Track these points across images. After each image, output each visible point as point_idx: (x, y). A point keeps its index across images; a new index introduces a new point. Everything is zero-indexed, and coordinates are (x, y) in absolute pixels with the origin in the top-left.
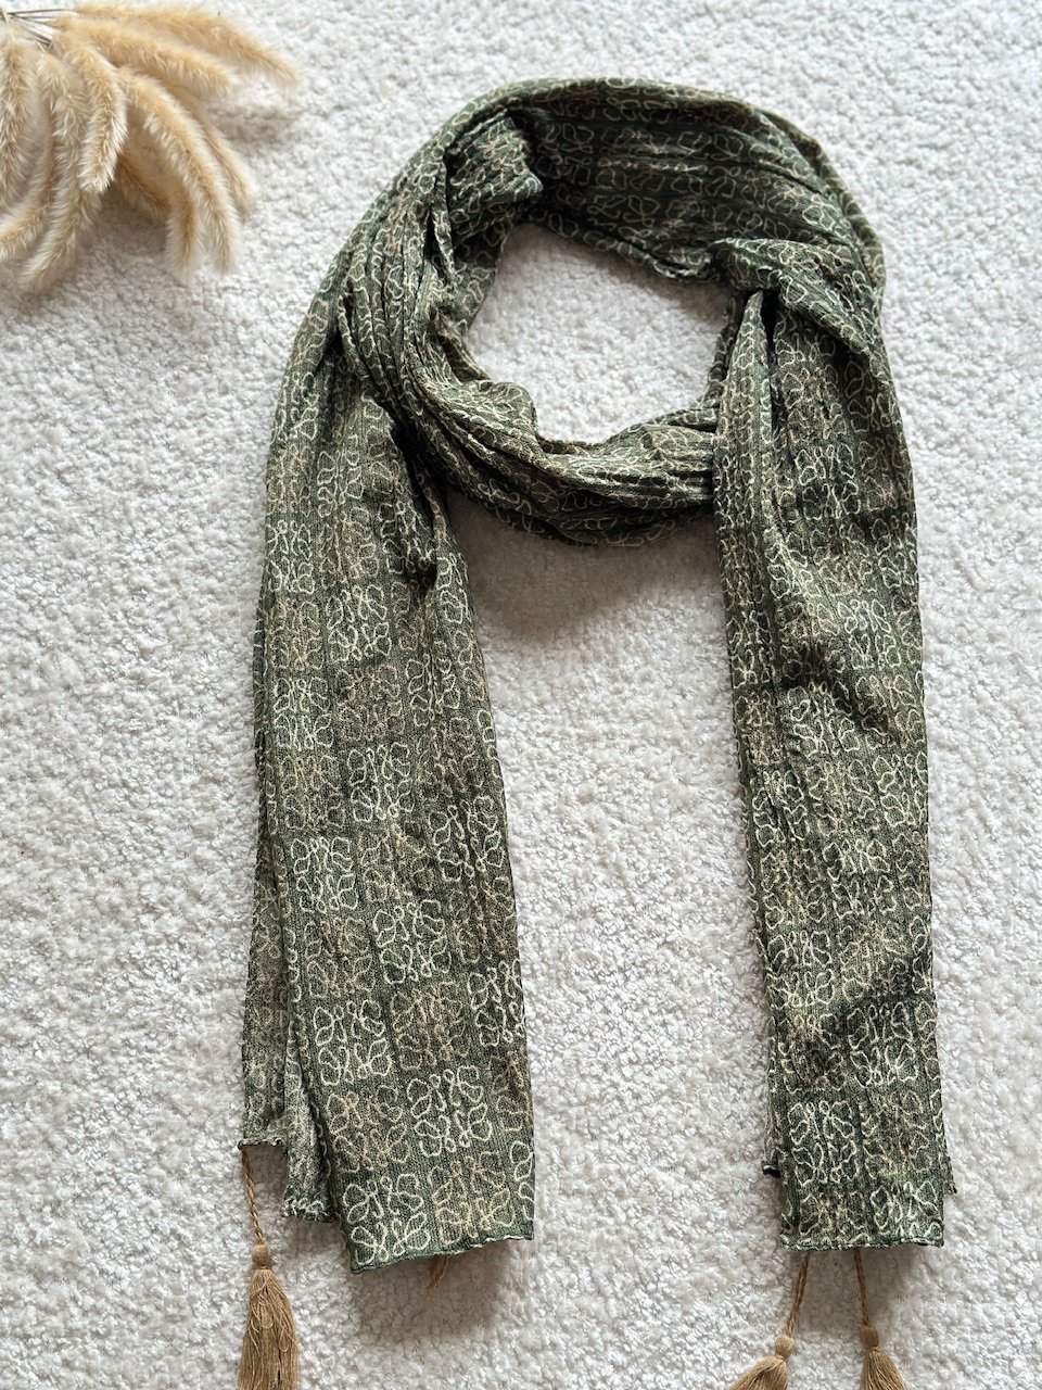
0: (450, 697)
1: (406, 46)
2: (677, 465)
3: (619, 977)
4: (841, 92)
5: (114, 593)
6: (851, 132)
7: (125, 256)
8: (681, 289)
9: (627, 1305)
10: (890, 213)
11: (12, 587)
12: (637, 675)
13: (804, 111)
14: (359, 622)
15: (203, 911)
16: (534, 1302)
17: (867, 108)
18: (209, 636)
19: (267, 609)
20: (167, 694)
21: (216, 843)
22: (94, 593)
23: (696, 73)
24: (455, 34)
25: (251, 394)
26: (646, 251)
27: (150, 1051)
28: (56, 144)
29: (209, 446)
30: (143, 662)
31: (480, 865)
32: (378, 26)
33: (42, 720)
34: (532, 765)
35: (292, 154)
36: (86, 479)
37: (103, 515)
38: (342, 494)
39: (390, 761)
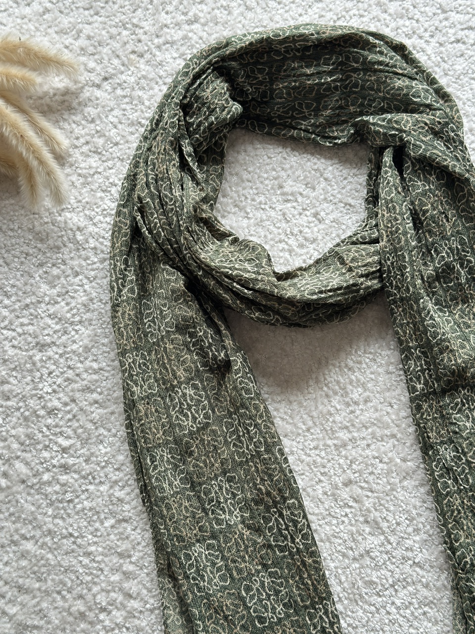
0: (258, 444)
1: (137, 31)
2: (362, 271)
3: (392, 590)
4: (407, 5)
5: (38, 416)
6: (419, 29)
8: (337, 152)
10: (452, 76)
12: (361, 399)
13: (387, 21)
14: (189, 408)
15: (135, 604)
17: (425, 12)
18: (102, 431)
19: (131, 410)
20: (84, 473)
21: (134, 559)
22: (26, 419)
23: (317, 11)
24: (166, 16)
25: (93, 273)
26: (311, 133)
29: (75, 311)
30: (65, 456)
31: (298, 543)
32: (117, 21)
33: (12, 506)
34: (311, 469)
35: (83, 115)
36: (5, 348)
37: (20, 369)
38: (162, 328)
39: (227, 486)
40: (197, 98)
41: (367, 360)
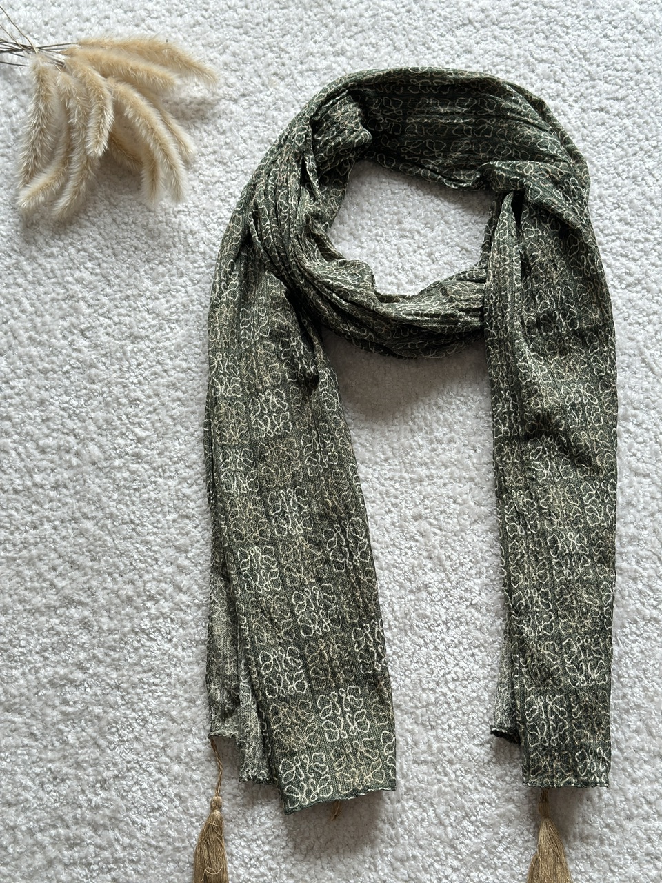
0: (331, 458)
1: (283, 54)
3: (443, 627)
4: (556, 68)
5: (119, 404)
6: (564, 92)
7: (116, 195)
8: (462, 196)
9: (458, 830)
10: (590, 142)
11: (57, 403)
12: (445, 439)
13: (533, 81)
14: (270, 413)
15: (184, 598)
16: (401, 831)
17: (573, 77)
18: (179, 428)
19: (212, 408)
20: (155, 464)
21: (190, 555)
22: (107, 404)
23: (464, 61)
24: (313, 45)
25: (197, 277)
26: (438, 174)
27: (156, 685)
28: (70, 128)
29: (173, 310)
30: (139, 445)
31: (356, 561)
32: (265, 43)
33: (79, 484)
34: (383, 498)
35: (216, 126)
36: (99, 334)
37: (110, 356)
38: (256, 334)
39: (295, 498)
40: (328, 117)
41: (458, 402)
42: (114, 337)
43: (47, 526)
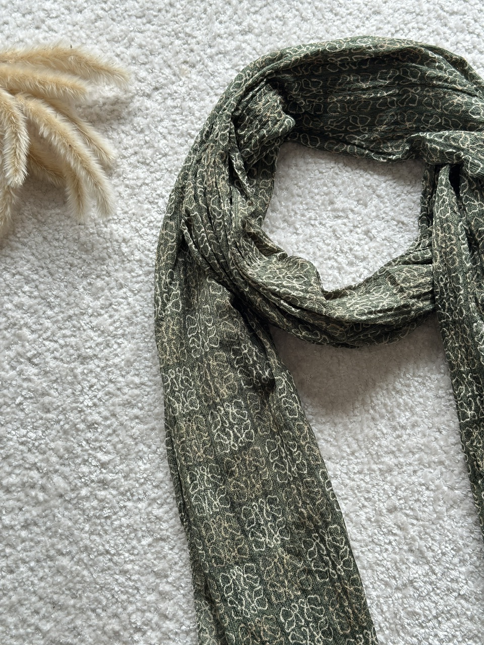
0: (300, 466)
1: (190, 40)
2: (413, 292)
3: (435, 622)
4: (468, 19)
5: (78, 430)
6: (480, 43)
7: (43, 211)
8: (390, 169)
11: (15, 438)
12: (409, 424)
13: (447, 35)
14: (231, 427)
15: (170, 625)
18: (141, 447)
19: (172, 427)
20: (122, 489)
21: (170, 579)
22: (66, 432)
23: (375, 23)
24: (219, 26)
25: (137, 286)
26: (365, 149)
29: (118, 324)
30: (104, 471)
31: (339, 570)
32: (170, 30)
33: (49, 520)
34: (355, 494)
35: (133, 125)
36: (47, 360)
37: (61, 381)
38: (206, 344)
39: (268, 508)
40: (249, 111)
41: (416, 384)
42: (62, 360)
43: (23, 568)
